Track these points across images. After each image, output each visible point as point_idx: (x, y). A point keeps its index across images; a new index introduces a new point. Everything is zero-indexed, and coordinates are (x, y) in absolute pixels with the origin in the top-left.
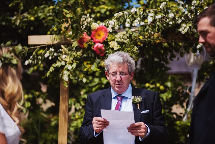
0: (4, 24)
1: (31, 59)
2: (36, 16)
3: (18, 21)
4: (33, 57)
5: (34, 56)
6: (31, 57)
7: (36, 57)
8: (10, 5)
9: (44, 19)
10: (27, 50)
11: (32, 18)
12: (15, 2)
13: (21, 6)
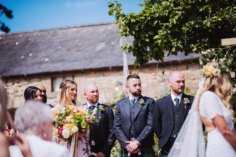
0: (197, 26)
1: (225, 58)
2: (222, 17)
3: (209, 23)
4: (226, 56)
5: (227, 54)
6: (225, 56)
7: (229, 55)
8: (201, 10)
9: (230, 18)
10: (222, 51)
11: (220, 19)
12: (204, 7)
13: (209, 10)
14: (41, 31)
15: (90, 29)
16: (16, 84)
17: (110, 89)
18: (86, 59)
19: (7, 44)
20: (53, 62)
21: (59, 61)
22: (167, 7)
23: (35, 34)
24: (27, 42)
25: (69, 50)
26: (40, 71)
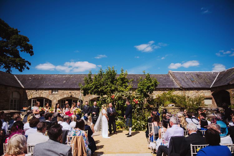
14: (46, 75)
15: (61, 76)
16: (41, 91)
17: (68, 94)
18: (61, 85)
19: (36, 78)
20: (52, 85)
21: (53, 85)
22: (91, 86)
23: (45, 75)
24: (42, 78)
25: (56, 82)
26: (48, 88)
